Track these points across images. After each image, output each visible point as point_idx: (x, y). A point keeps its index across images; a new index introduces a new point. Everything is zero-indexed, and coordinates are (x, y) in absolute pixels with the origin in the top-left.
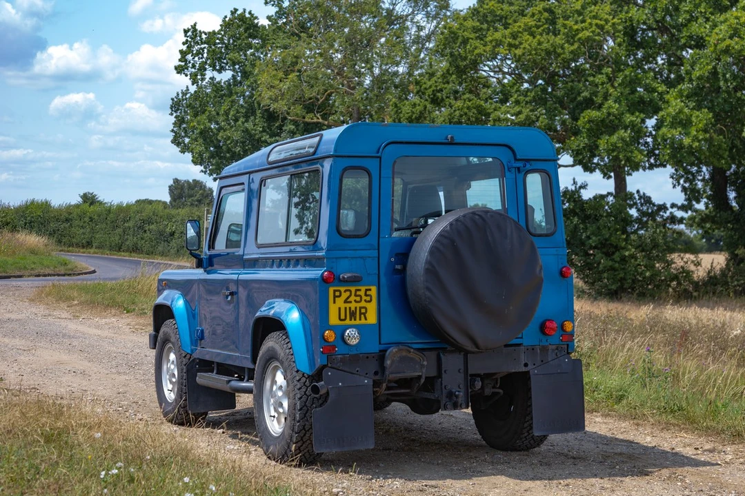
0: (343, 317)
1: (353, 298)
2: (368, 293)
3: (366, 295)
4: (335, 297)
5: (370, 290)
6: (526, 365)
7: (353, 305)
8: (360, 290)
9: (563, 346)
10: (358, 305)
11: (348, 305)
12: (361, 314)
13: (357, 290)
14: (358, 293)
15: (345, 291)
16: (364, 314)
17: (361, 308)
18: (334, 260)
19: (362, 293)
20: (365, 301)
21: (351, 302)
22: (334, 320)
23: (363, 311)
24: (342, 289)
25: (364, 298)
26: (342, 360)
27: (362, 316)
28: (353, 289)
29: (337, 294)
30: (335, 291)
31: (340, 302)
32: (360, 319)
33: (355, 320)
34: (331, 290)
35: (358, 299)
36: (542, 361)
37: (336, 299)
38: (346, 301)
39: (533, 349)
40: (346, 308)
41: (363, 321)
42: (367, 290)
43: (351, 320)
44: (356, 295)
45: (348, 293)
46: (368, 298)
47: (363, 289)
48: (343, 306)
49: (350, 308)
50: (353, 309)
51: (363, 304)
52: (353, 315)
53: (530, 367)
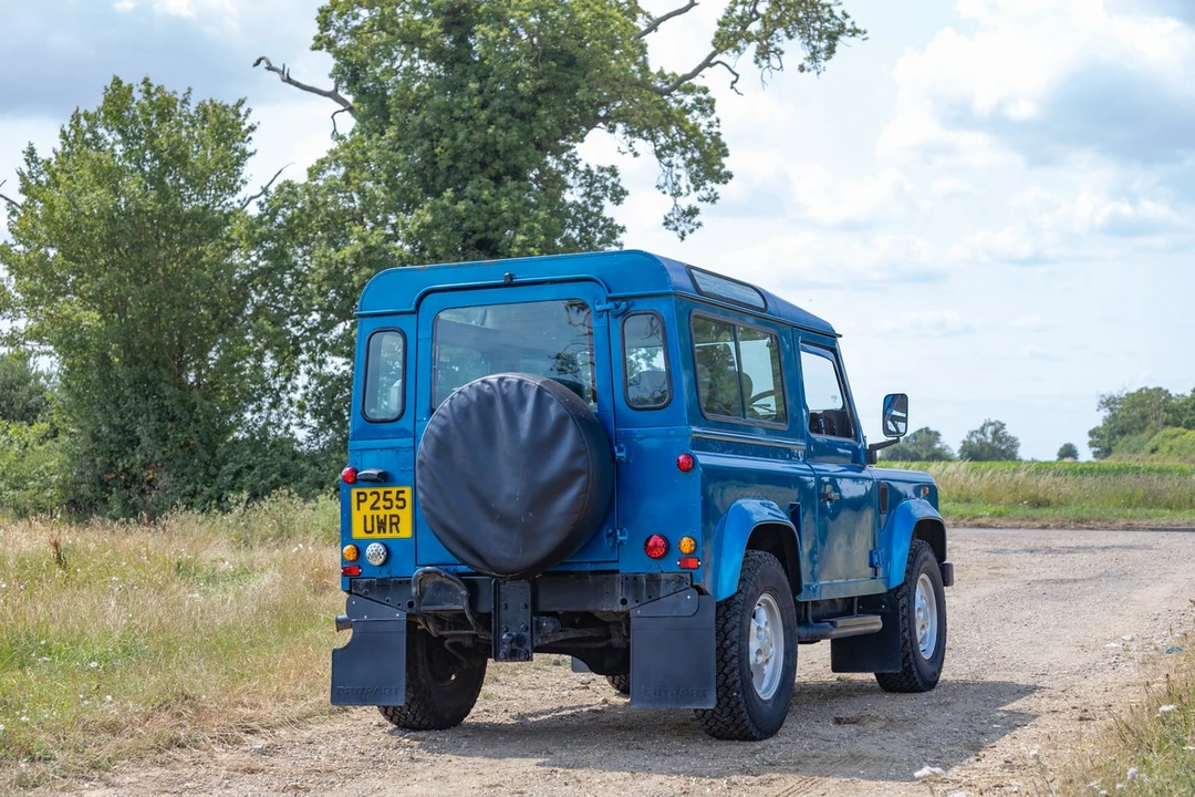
0: (369, 529)
1: (381, 503)
2: (401, 496)
3: (398, 499)
4: (359, 501)
5: (403, 492)
6: (624, 602)
7: (382, 513)
8: (390, 492)
9: (684, 575)
10: (388, 512)
11: (375, 513)
12: (391, 524)
13: (386, 493)
14: (388, 496)
15: (371, 495)
16: (396, 524)
17: (391, 516)
18: (358, 453)
19: (393, 496)
20: (397, 506)
21: (378, 508)
22: (358, 532)
23: (395, 520)
24: (368, 491)
25: (395, 503)
26: (368, 585)
27: (394, 527)
28: (381, 491)
29: (362, 497)
30: (359, 494)
31: (365, 507)
32: (391, 531)
33: (385, 532)
34: (354, 492)
35: (388, 504)
36: (650, 597)
37: (361, 504)
38: (372, 508)
39: (635, 579)
40: (373, 517)
41: (395, 534)
42: (399, 492)
43: (379, 532)
44: (385, 499)
45: (375, 496)
46: (401, 504)
47: (394, 490)
48: (369, 513)
49: (378, 516)
50: (382, 517)
51: (394, 511)
52: (382, 526)
53: (631, 604)
